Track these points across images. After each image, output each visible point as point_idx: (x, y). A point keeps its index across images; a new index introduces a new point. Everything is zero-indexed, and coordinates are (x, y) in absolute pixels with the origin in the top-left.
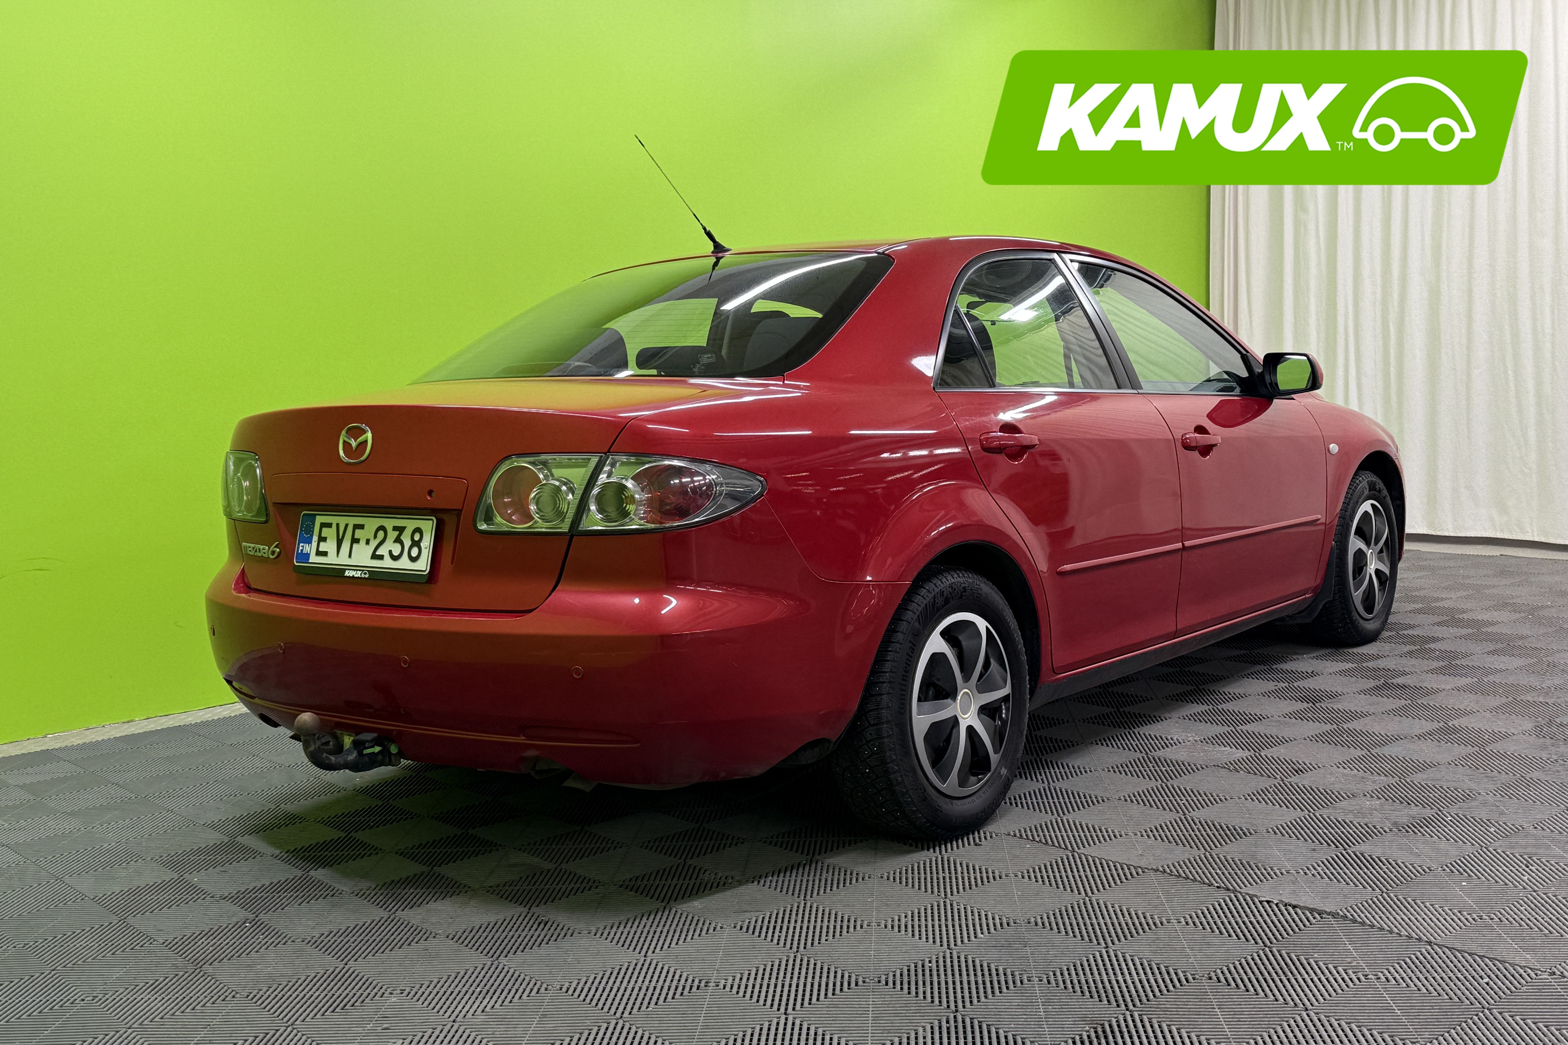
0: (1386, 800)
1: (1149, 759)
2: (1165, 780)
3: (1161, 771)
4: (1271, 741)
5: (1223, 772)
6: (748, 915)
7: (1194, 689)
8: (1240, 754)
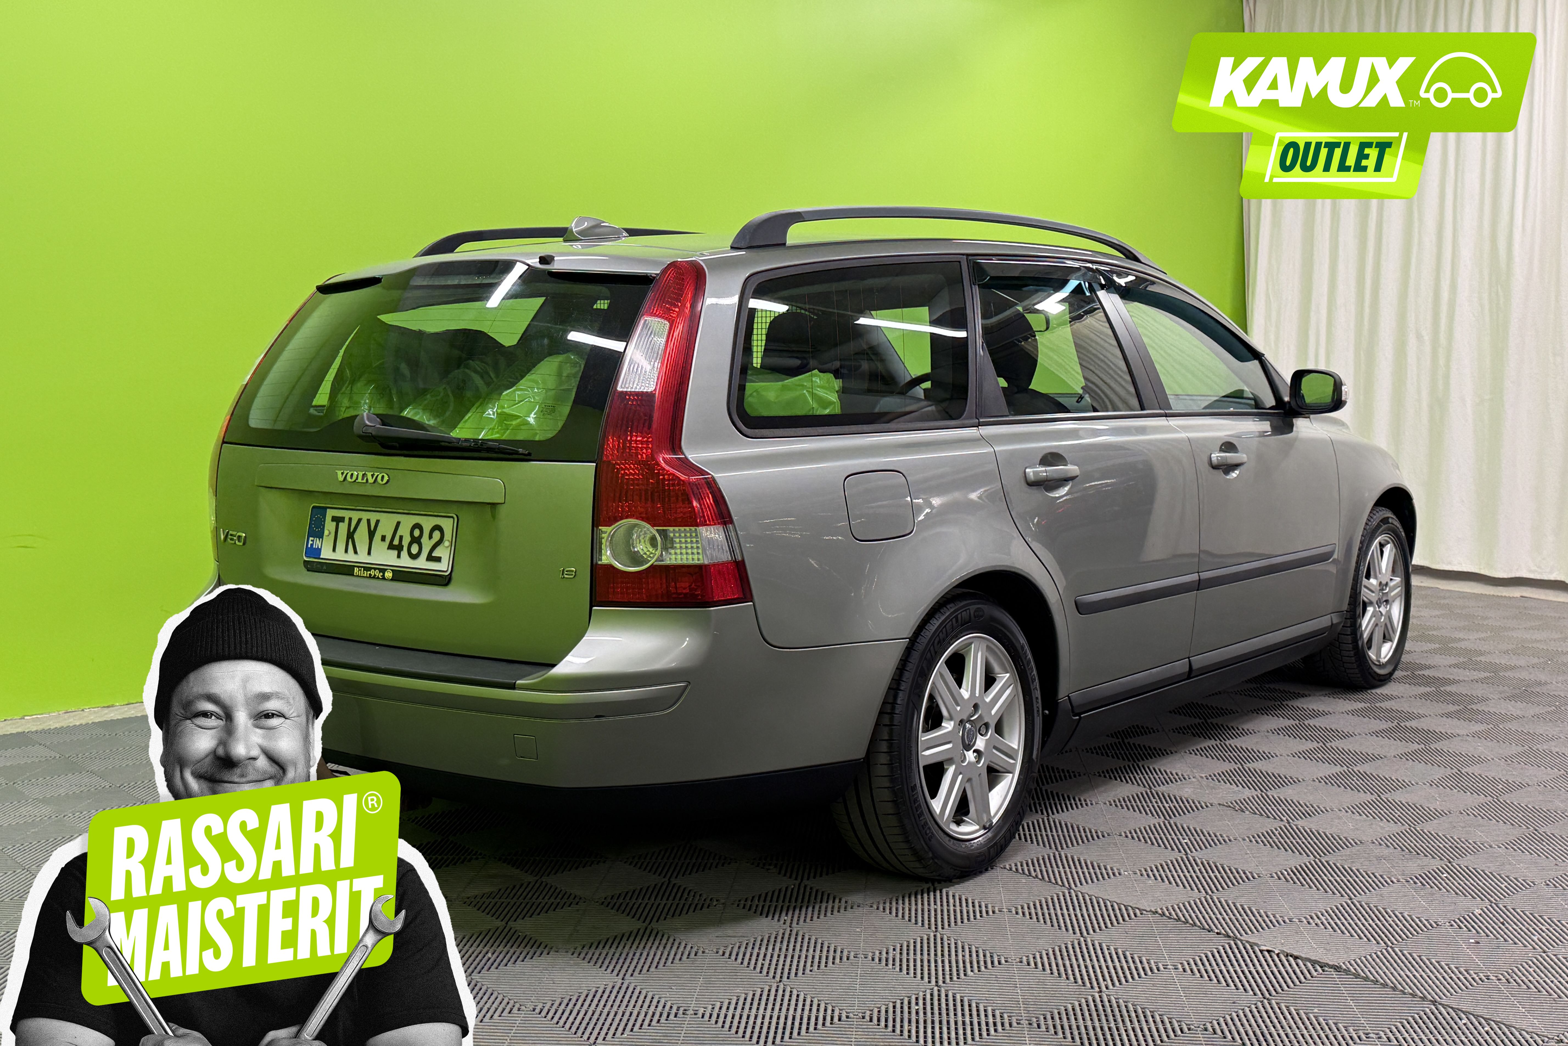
0: (1395, 848)
1: (1152, 794)
2: (1168, 818)
3: (1164, 807)
4: (1279, 781)
5: (1230, 812)
6: (733, 940)
7: (1202, 723)
8: (1247, 793)
